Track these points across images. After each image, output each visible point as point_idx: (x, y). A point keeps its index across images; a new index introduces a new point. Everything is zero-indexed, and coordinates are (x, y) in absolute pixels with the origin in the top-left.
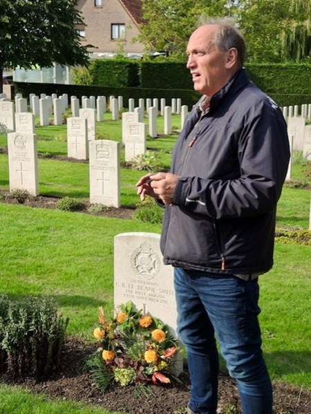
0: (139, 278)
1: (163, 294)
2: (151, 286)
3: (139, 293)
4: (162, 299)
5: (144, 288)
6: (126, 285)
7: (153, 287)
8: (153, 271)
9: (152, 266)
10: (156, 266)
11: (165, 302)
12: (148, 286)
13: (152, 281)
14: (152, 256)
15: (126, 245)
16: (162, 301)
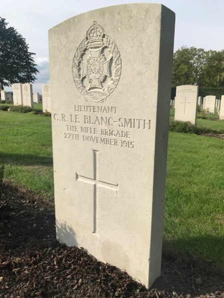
0: (86, 100)
1: (125, 129)
2: (105, 115)
3: (86, 130)
4: (124, 139)
5: (93, 119)
6: (68, 118)
7: (108, 115)
8: (109, 82)
9: (106, 72)
10: (114, 71)
11: (129, 144)
12: (100, 115)
13: (105, 104)
14: (106, 51)
15: (64, 41)
16: (123, 142)
